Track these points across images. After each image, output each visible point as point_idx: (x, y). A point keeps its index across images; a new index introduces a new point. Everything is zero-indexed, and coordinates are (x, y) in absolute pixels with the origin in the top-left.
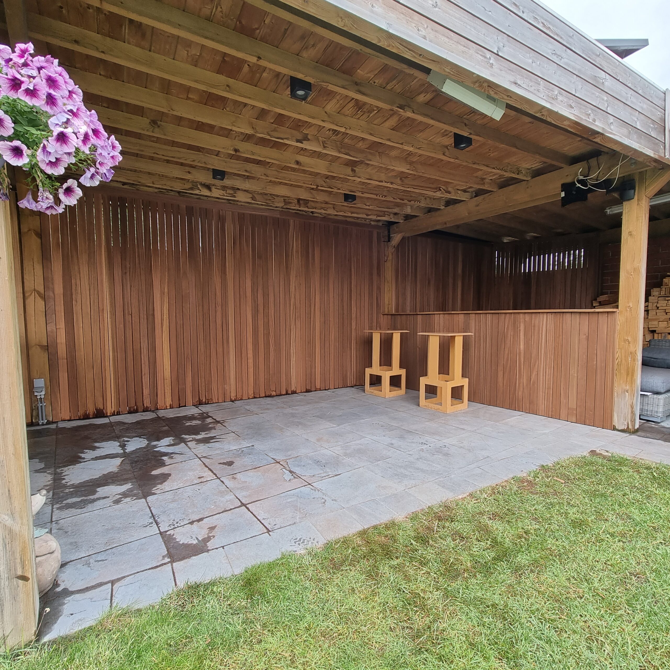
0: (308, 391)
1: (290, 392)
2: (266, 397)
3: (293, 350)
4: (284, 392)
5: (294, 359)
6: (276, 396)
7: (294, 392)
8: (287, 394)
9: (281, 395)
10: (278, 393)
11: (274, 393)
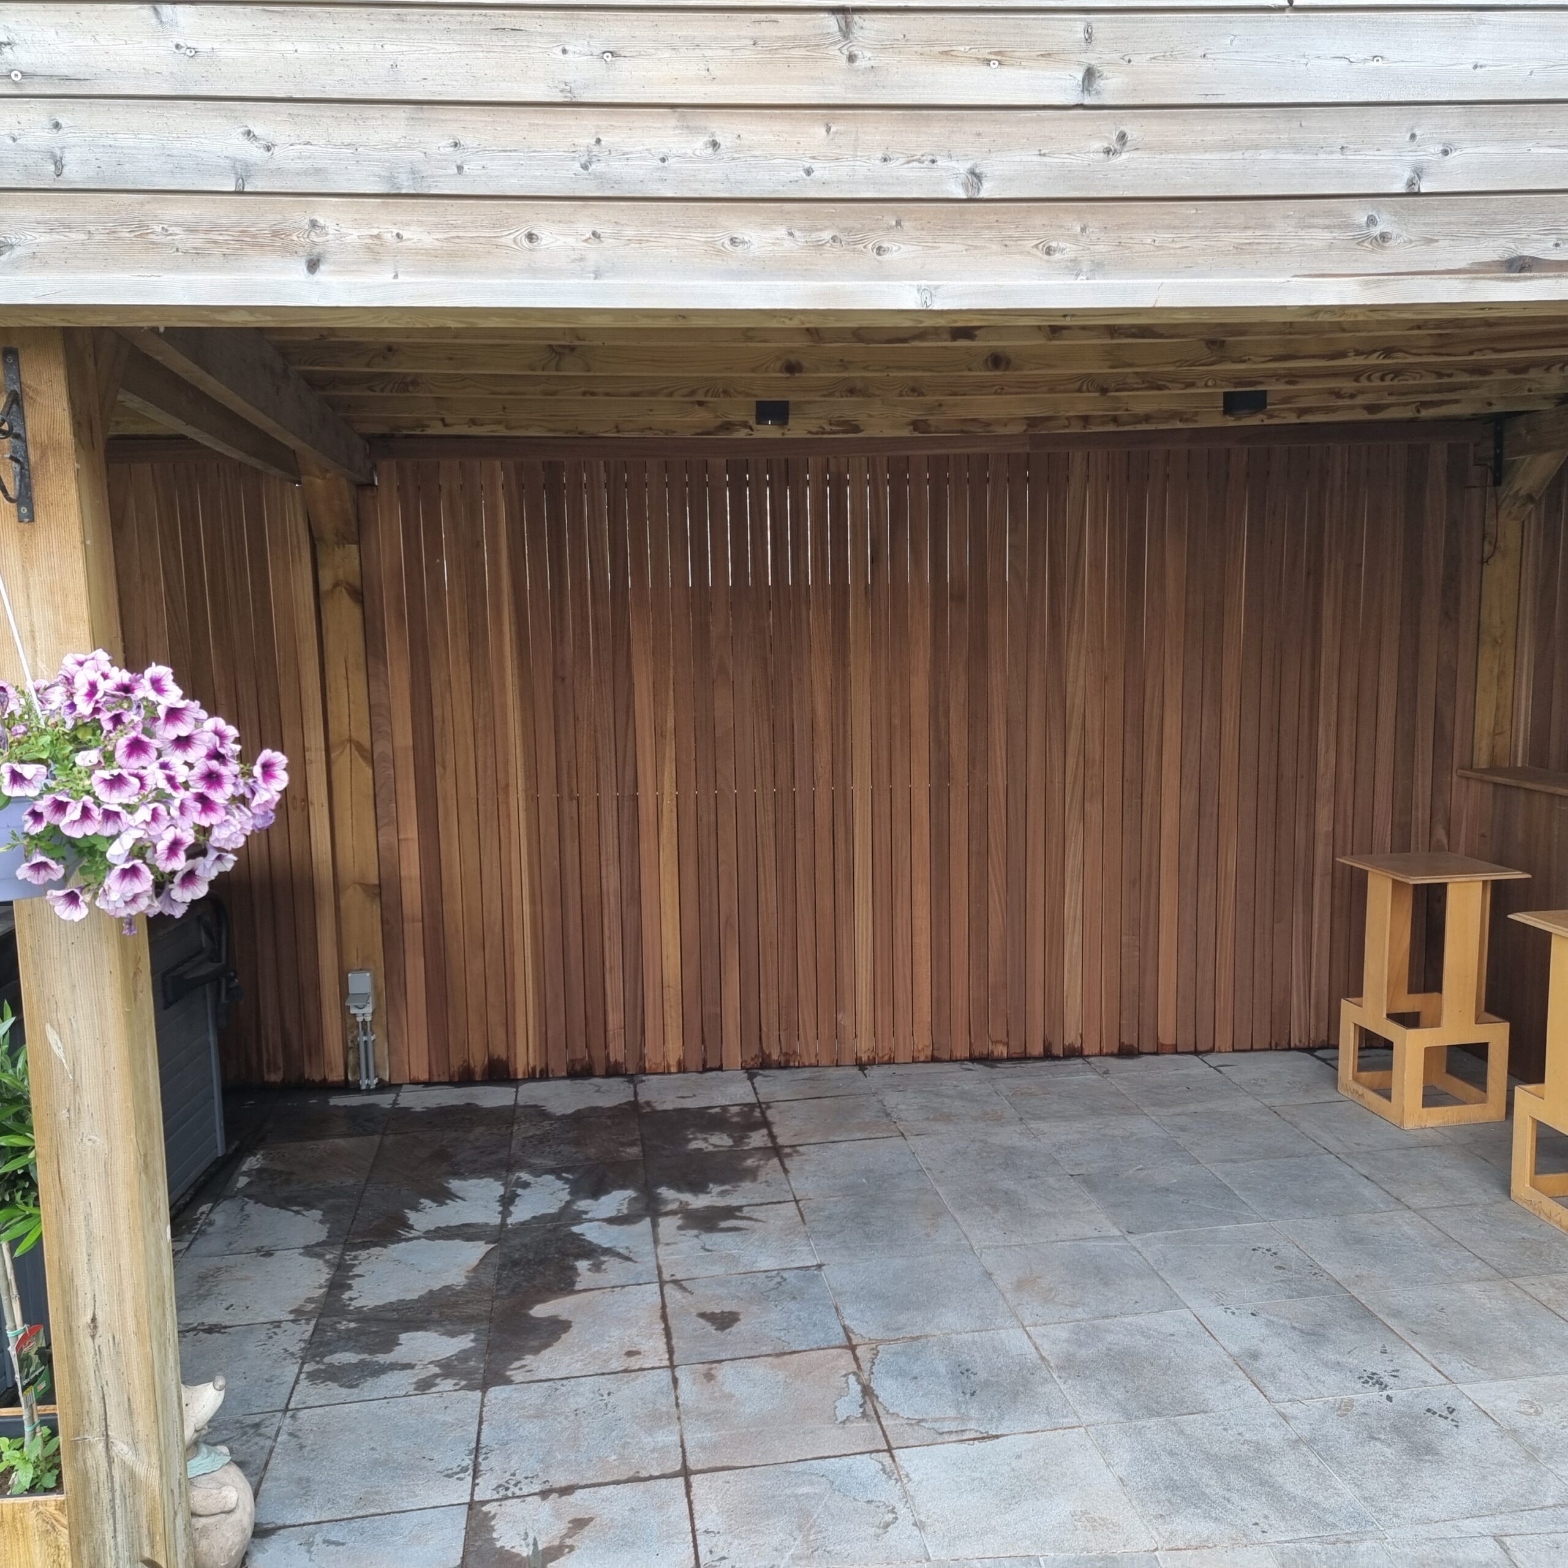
0: (1126, 1052)
1: (1058, 1050)
2: (972, 1059)
3: (1072, 908)
4: (1037, 1049)
5: (1077, 939)
6: (1010, 1059)
7: (1073, 1053)
8: (1047, 1055)
9: (1024, 1057)
10: (1016, 1049)
11: (1001, 1050)
